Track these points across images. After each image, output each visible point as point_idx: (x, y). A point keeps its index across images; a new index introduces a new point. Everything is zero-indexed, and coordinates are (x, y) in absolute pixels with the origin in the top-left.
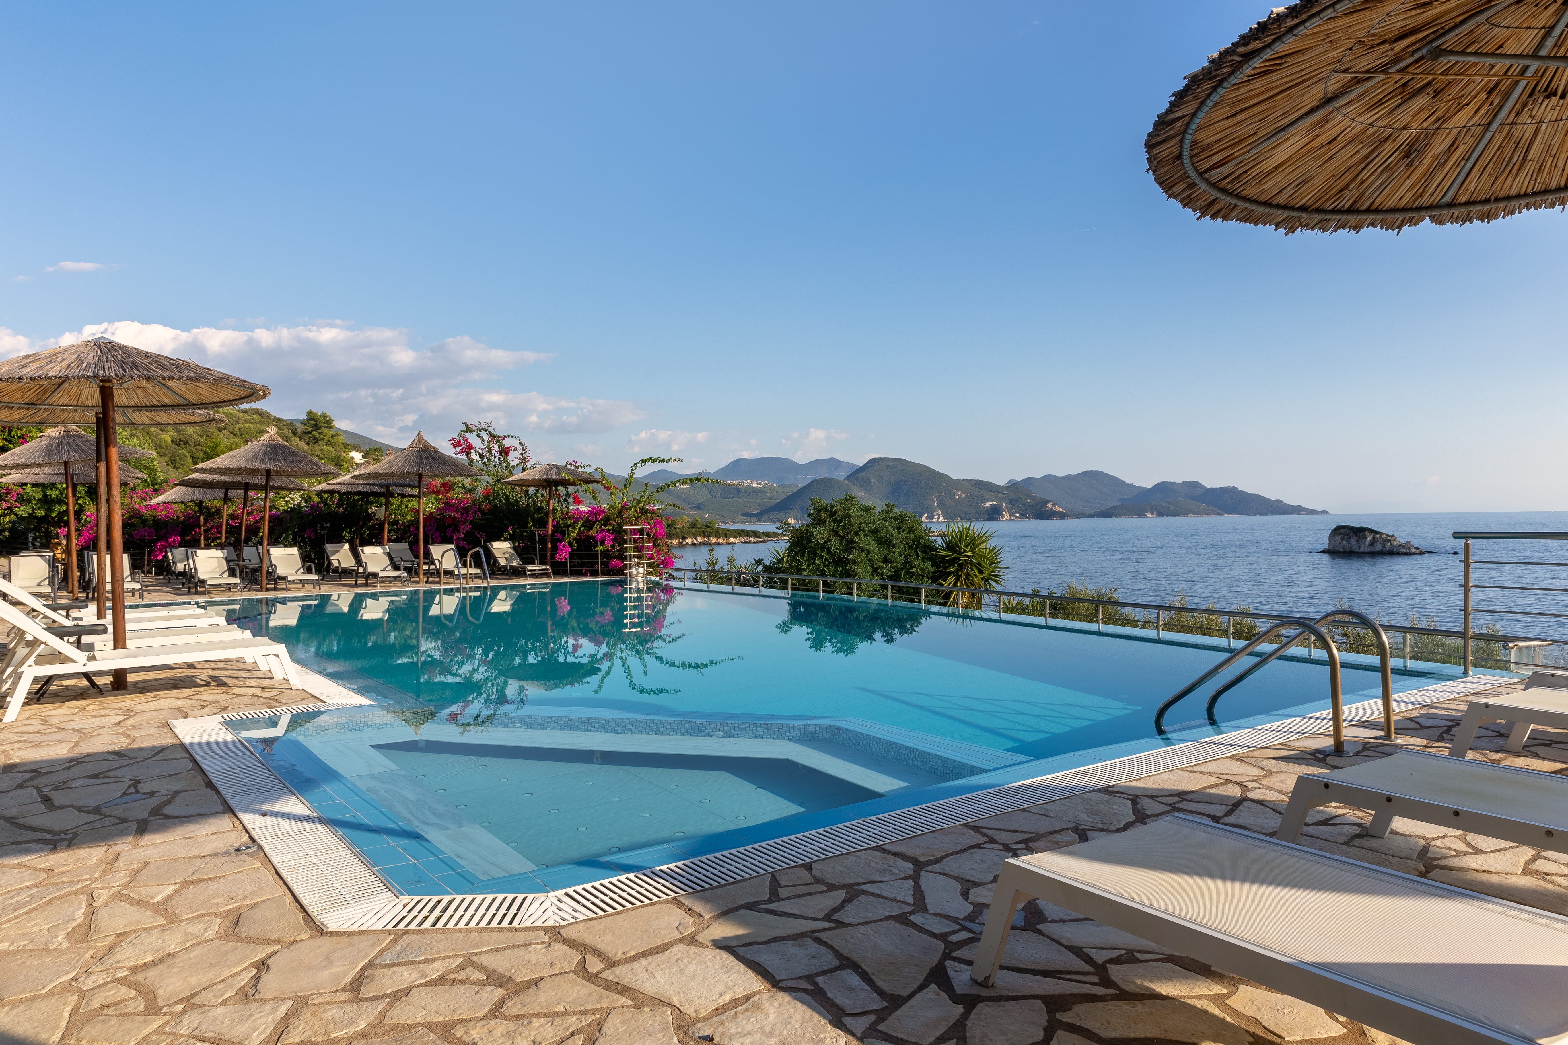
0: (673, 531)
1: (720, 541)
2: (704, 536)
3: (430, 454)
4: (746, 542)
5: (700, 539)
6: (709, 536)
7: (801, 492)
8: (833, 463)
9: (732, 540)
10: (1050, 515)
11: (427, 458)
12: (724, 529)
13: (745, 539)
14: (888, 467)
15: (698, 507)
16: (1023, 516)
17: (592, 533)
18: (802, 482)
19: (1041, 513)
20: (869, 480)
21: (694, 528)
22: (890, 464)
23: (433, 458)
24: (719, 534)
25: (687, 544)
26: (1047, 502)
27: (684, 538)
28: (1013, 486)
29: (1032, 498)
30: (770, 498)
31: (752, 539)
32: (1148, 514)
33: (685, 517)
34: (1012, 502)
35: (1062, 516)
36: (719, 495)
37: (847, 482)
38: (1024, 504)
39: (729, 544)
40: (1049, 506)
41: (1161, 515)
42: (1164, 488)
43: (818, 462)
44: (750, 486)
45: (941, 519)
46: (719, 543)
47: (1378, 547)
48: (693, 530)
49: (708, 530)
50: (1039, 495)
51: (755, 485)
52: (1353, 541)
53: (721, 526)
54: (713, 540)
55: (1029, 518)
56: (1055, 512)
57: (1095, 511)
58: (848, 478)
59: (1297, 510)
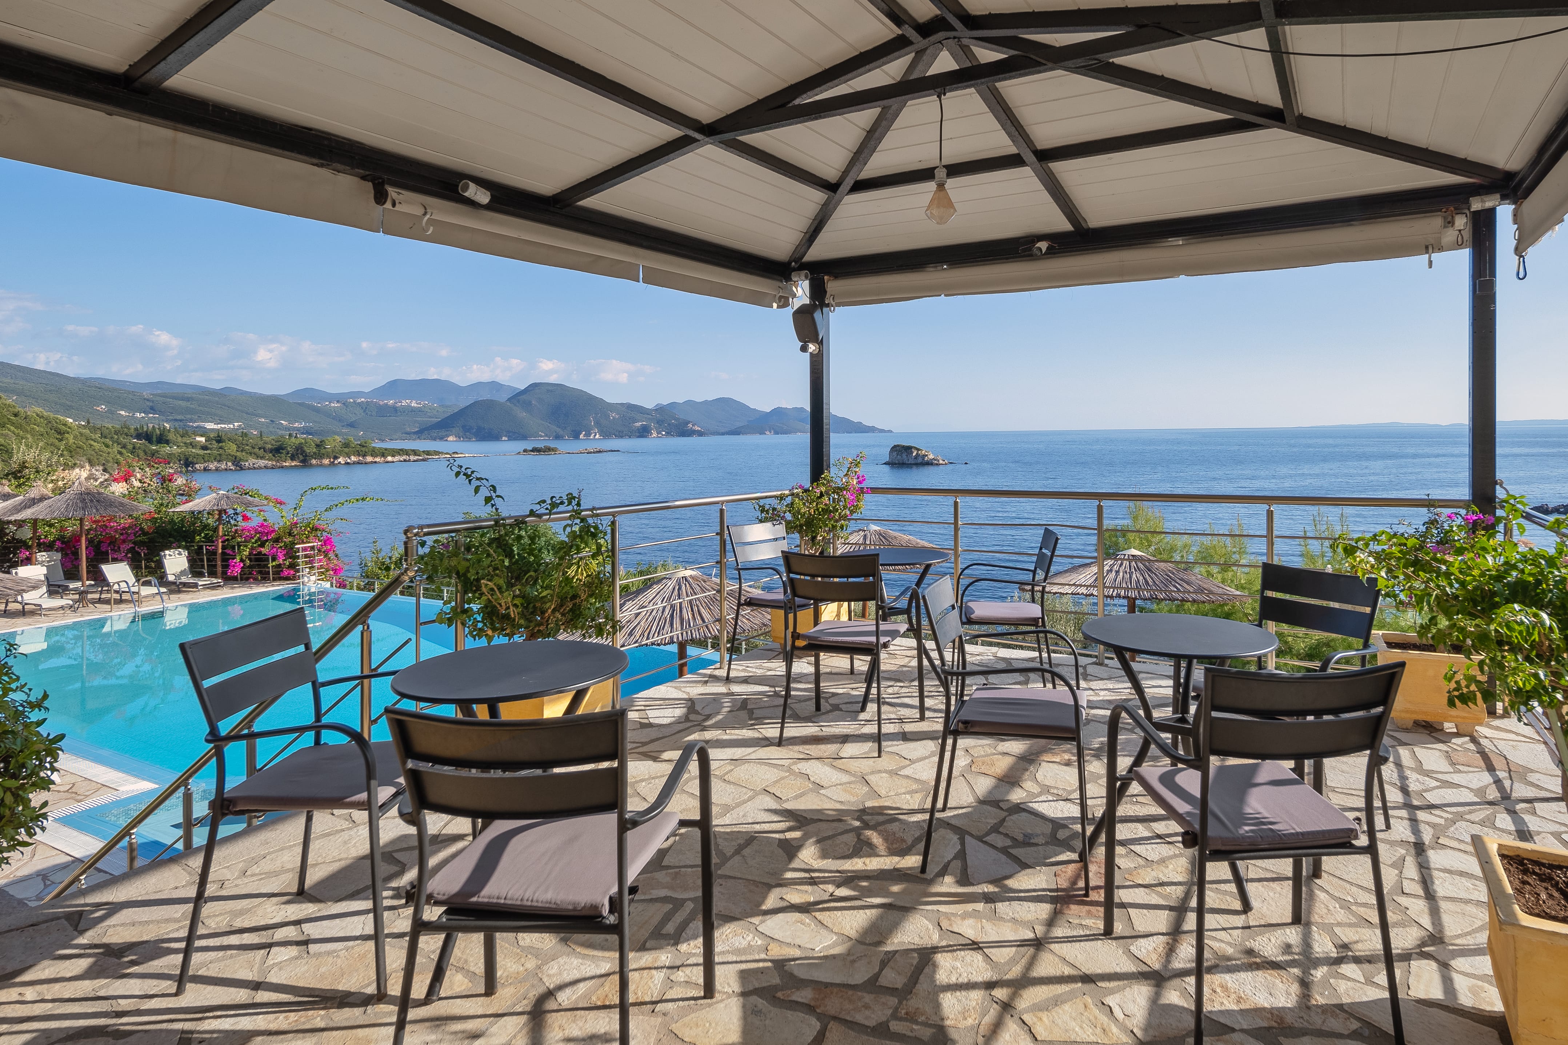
0: (323, 451)
1: (377, 459)
2: (359, 455)
3: (94, 497)
4: (405, 461)
5: (353, 458)
6: (364, 456)
7: (463, 412)
8: (494, 386)
9: (390, 458)
10: (690, 433)
11: (91, 501)
12: (380, 448)
13: (404, 457)
14: (548, 391)
15: (351, 425)
16: (668, 434)
17: (264, 550)
18: (464, 402)
19: (682, 430)
20: (530, 402)
21: (346, 447)
22: (550, 388)
23: (98, 501)
24: (374, 453)
25: (340, 463)
26: (689, 422)
27: (336, 458)
28: (660, 409)
29: (675, 419)
30: (430, 417)
31: (412, 458)
32: (768, 433)
33: (336, 437)
34: (660, 422)
35: (700, 434)
36: (374, 413)
37: (508, 404)
38: (669, 424)
39: (387, 462)
40: (690, 425)
41: (777, 433)
42: (778, 412)
43: (479, 384)
44: (409, 406)
45: (597, 436)
46: (375, 462)
47: (920, 460)
48: (346, 450)
49: (363, 449)
50: (682, 416)
51: (414, 404)
52: (904, 456)
53: (378, 445)
54: (369, 459)
55: (673, 436)
56: (695, 431)
57: (726, 430)
58: (509, 400)
59: (872, 429)
